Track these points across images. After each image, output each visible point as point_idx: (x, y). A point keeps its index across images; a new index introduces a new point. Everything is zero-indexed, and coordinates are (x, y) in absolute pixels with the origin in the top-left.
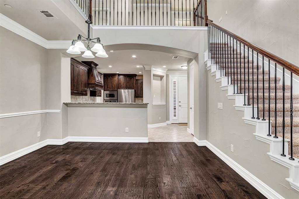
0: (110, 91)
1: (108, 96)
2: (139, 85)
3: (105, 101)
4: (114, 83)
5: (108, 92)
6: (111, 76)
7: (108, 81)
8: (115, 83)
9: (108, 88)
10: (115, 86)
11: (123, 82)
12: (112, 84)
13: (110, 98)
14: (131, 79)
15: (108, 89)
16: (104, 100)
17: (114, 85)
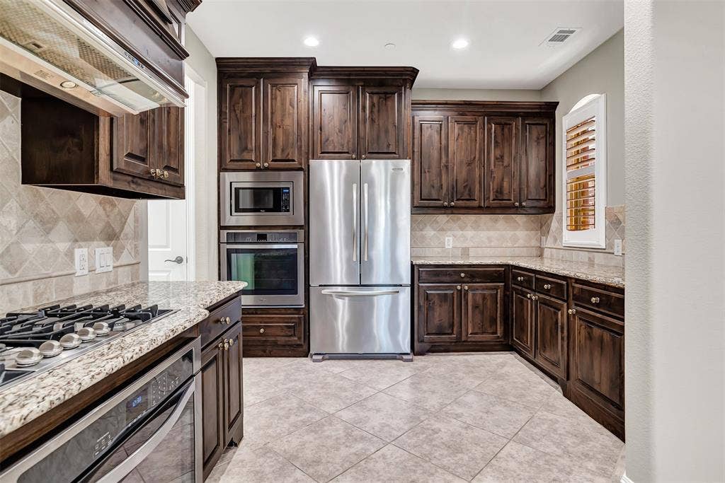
0: (258, 169)
1: (246, 201)
2: (430, 136)
3: (224, 233)
4: (283, 116)
5: (244, 179)
6: (267, 77)
7: (246, 105)
8: (287, 122)
9: (244, 149)
10: (294, 137)
11: (336, 118)
12: (274, 126)
13: (263, 213)
14: (387, 96)
15: (246, 156)
16: (221, 228)
17: (286, 134)
